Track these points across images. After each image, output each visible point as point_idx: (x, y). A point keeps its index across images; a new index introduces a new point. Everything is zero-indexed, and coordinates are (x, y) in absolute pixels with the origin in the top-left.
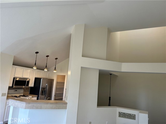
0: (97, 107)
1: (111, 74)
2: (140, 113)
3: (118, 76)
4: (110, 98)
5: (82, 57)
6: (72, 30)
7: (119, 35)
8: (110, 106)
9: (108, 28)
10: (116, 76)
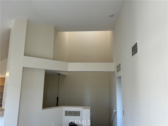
0: (42, 110)
1: (59, 74)
2: (83, 109)
3: (66, 75)
4: (58, 98)
5: (24, 55)
6: (11, 24)
7: (68, 36)
8: (57, 106)
9: (55, 27)
10: (64, 76)
